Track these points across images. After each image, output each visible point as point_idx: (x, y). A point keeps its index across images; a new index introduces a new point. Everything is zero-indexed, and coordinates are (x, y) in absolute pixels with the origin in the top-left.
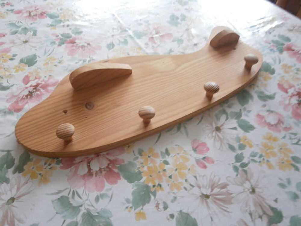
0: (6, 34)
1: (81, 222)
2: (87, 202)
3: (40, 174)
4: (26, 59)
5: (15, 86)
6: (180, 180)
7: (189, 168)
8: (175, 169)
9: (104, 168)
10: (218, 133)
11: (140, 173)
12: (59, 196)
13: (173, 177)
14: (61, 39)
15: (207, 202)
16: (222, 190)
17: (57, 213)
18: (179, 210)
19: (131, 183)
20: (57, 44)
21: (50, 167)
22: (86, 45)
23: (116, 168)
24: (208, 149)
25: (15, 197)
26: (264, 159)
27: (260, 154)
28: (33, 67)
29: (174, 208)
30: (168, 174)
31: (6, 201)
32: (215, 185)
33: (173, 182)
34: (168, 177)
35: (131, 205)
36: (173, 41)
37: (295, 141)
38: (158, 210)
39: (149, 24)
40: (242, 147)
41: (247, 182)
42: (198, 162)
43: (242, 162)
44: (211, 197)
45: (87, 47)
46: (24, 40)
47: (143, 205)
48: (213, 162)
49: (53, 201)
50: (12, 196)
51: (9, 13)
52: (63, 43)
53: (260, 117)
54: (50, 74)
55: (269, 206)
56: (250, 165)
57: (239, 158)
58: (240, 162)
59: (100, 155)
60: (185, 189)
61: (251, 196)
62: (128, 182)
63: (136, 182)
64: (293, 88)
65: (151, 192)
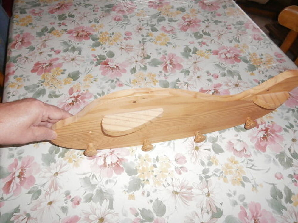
0: (60, 51)
1: (95, 194)
2: (101, 183)
3: (74, 161)
4: (72, 75)
5: (63, 95)
6: (161, 179)
7: (170, 172)
8: (160, 171)
9: (114, 163)
10: (196, 151)
11: (136, 170)
12: (84, 176)
13: (157, 177)
14: (98, 60)
16: (188, 191)
17: (82, 186)
18: (157, 198)
19: (130, 175)
20: (94, 64)
21: (80, 157)
22: (115, 67)
23: (122, 164)
24: (186, 162)
25: (59, 172)
26: (223, 175)
27: (221, 171)
28: (76, 82)
29: (153, 196)
30: (155, 174)
31: (54, 174)
32: (184, 187)
33: (157, 180)
34: (154, 176)
35: (127, 190)
36: (181, 72)
37: (249, 166)
38: (143, 196)
39: (166, 54)
40: (210, 164)
41: (206, 188)
42: (176, 169)
43: (207, 174)
44: (179, 194)
45: (116, 70)
46: (72, 58)
47: (135, 191)
48: (187, 171)
49: (80, 179)
50: (57, 172)
51: (64, 32)
52: (99, 64)
53: (230, 143)
54: (87, 89)
55: (216, 207)
56: (211, 178)
57: (205, 171)
58: (205, 174)
59: (113, 154)
60: (164, 185)
61: (206, 198)
62: (128, 175)
63: (133, 176)
64: (264, 125)
65: (141, 183)
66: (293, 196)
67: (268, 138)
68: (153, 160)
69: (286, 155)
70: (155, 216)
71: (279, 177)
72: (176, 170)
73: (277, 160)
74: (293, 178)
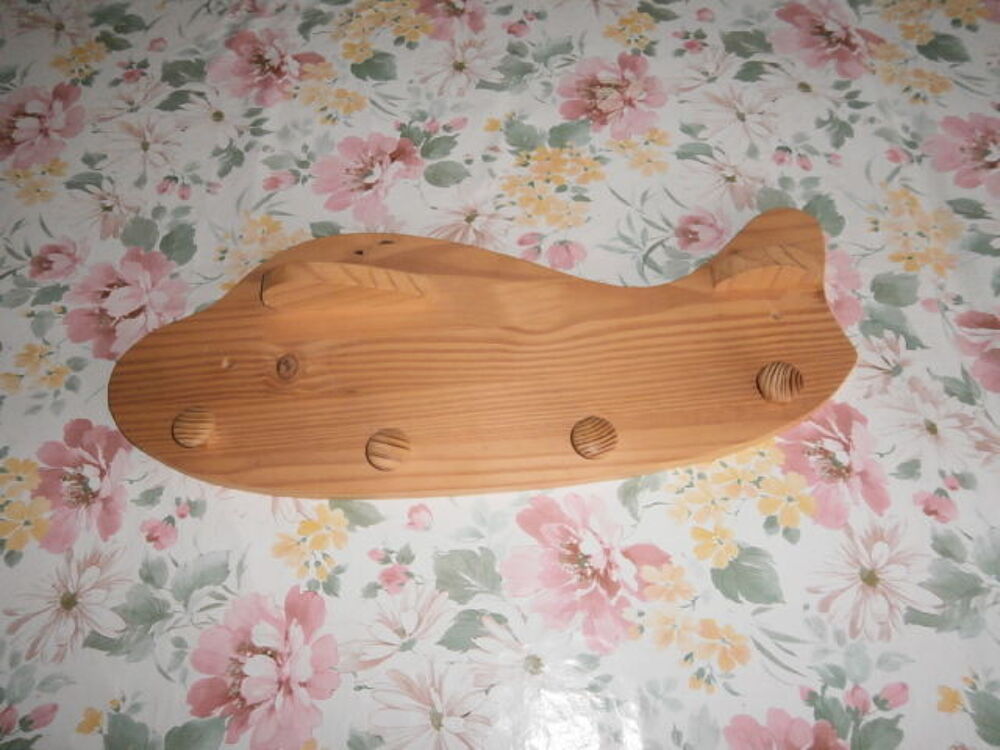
2: (548, 73)
6: (519, 195)
7: (534, 217)
8: (544, 197)
11: (562, 146)
13: (530, 187)
15: (459, 213)
18: (472, 174)
23: (588, 119)
30: (539, 184)
33: (521, 185)
34: (533, 181)
35: (515, 119)
38: (489, 147)
42: (540, 237)
44: (465, 223)
49: (571, 37)
60: (500, 196)
62: (554, 127)
63: (548, 137)
64: (634, 585)
65: (521, 150)
66: (346, 521)
67: (570, 569)
68: (580, 188)
69: (486, 592)
70: (428, 162)
71: (416, 516)
72: (533, 234)
73: (474, 546)
74: (397, 559)
